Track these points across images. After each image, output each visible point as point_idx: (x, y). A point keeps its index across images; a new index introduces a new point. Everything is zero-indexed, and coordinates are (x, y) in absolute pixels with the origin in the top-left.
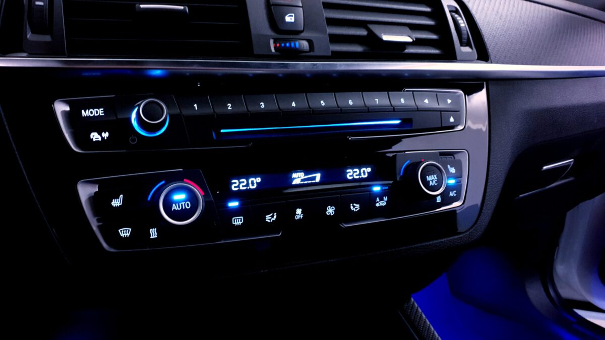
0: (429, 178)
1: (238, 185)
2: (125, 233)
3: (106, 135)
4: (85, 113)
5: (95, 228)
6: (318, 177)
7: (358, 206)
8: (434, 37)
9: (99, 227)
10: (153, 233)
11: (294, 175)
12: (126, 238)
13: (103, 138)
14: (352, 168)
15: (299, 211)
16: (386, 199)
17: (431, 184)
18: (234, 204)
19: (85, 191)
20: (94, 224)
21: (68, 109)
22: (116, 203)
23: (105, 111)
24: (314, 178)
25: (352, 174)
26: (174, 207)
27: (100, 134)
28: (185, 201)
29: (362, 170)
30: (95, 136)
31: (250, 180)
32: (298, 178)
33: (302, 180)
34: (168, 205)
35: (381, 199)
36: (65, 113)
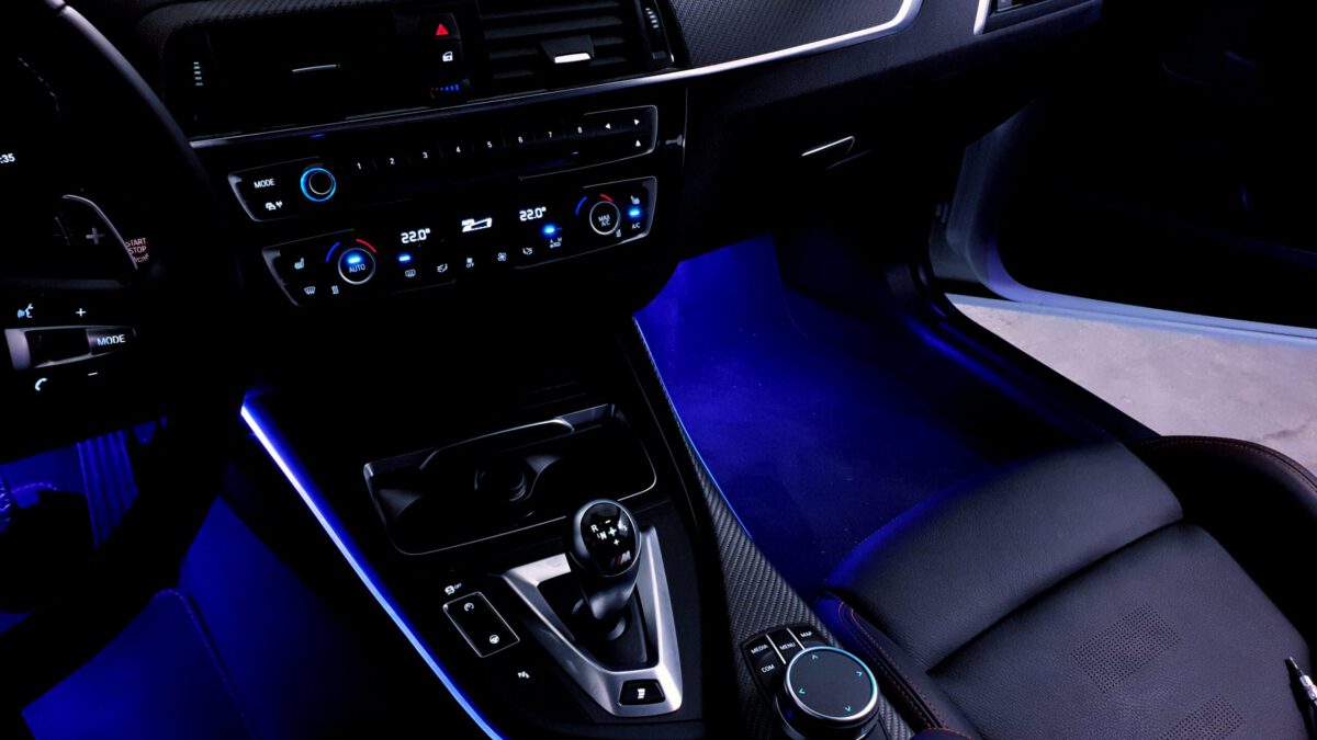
0: (601, 219)
1: (407, 238)
2: (310, 291)
3: (279, 204)
4: (258, 185)
5: (283, 289)
6: (489, 222)
7: (530, 250)
8: (619, 41)
9: (285, 287)
10: (335, 290)
11: (464, 223)
12: (311, 296)
13: (277, 207)
14: (526, 210)
15: (470, 260)
16: (560, 239)
17: (603, 224)
18: (405, 258)
19: (269, 257)
20: (281, 283)
21: (240, 180)
22: (299, 266)
23: (275, 181)
24: (485, 224)
25: (526, 215)
26: (351, 270)
27: (274, 203)
28: (359, 263)
29: (537, 210)
30: (270, 206)
31: (420, 232)
32: (468, 225)
33: (473, 227)
34: (345, 267)
35: (555, 240)
36: (238, 185)
